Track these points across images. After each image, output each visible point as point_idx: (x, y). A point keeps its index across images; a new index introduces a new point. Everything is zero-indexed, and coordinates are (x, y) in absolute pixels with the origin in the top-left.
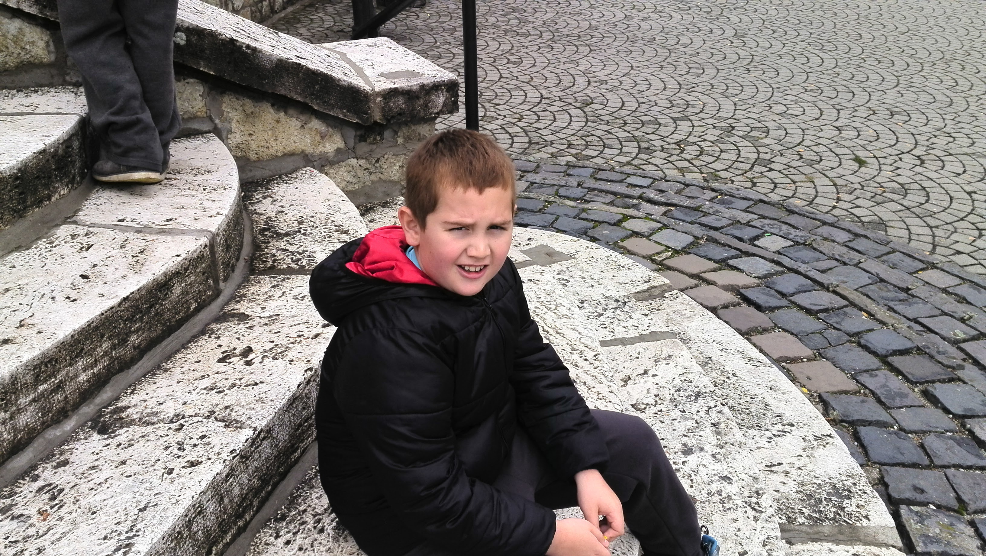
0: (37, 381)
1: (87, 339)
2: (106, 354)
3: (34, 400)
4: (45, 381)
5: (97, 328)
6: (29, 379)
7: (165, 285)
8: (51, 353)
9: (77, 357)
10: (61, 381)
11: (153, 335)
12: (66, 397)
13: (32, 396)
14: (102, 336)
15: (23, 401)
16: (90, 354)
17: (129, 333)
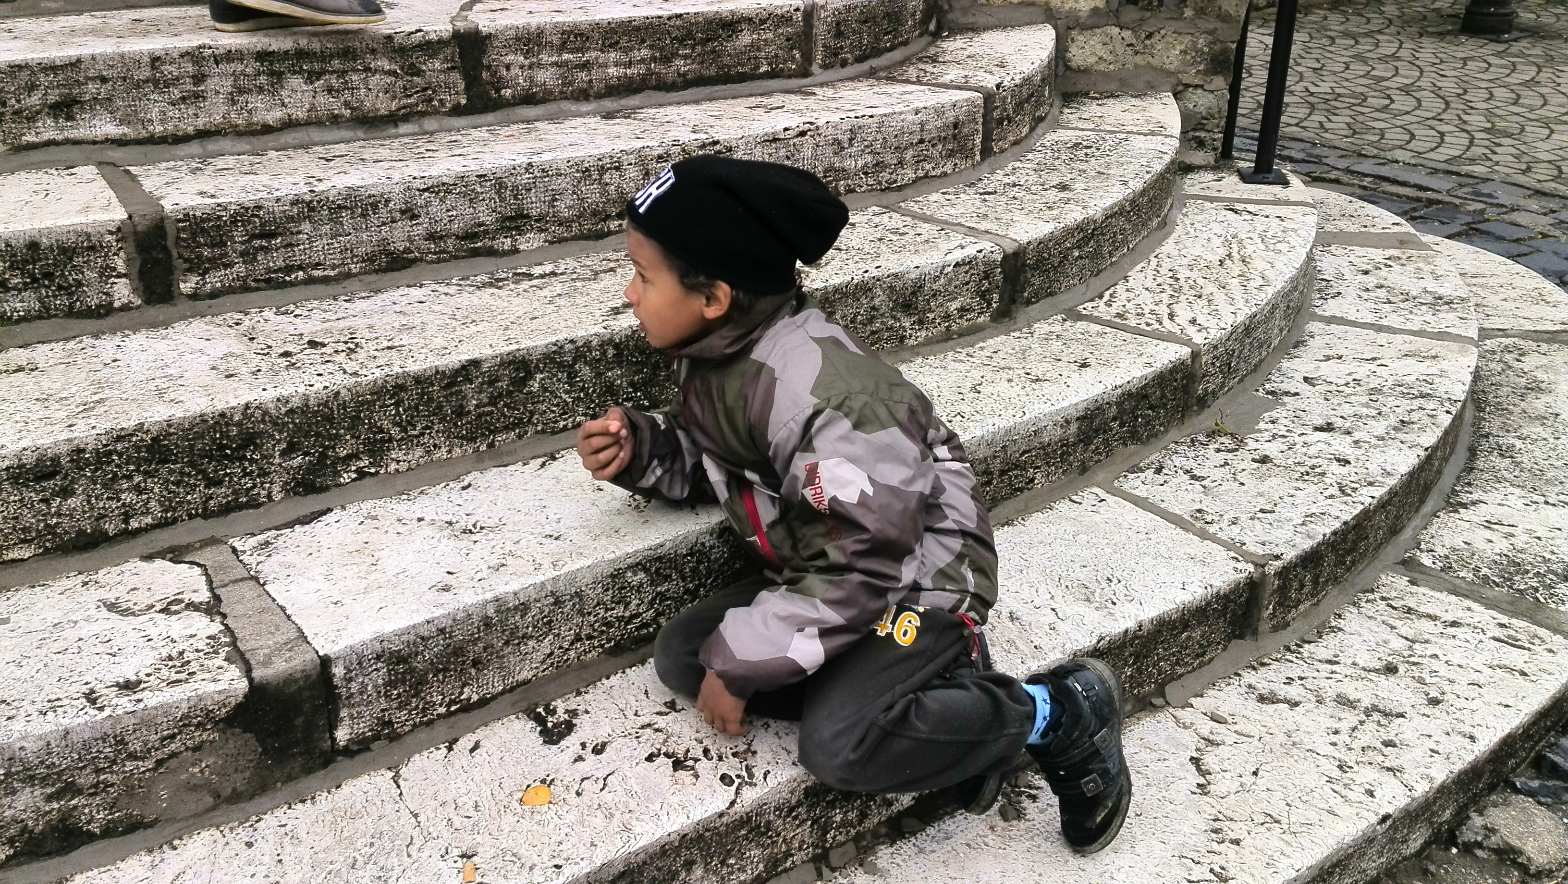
0: (563, 47)
1: (624, 34)
2: (642, 61)
3: (556, 64)
4: (571, 52)
5: (638, 29)
6: (556, 40)
7: (730, 25)
8: (583, 27)
9: (610, 46)
10: (588, 61)
11: (706, 73)
12: (591, 81)
13: (554, 59)
14: (643, 41)
15: (545, 58)
16: (626, 50)
17: (675, 55)
